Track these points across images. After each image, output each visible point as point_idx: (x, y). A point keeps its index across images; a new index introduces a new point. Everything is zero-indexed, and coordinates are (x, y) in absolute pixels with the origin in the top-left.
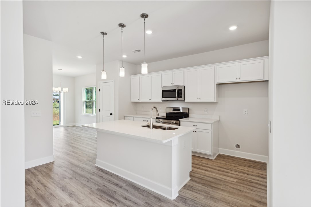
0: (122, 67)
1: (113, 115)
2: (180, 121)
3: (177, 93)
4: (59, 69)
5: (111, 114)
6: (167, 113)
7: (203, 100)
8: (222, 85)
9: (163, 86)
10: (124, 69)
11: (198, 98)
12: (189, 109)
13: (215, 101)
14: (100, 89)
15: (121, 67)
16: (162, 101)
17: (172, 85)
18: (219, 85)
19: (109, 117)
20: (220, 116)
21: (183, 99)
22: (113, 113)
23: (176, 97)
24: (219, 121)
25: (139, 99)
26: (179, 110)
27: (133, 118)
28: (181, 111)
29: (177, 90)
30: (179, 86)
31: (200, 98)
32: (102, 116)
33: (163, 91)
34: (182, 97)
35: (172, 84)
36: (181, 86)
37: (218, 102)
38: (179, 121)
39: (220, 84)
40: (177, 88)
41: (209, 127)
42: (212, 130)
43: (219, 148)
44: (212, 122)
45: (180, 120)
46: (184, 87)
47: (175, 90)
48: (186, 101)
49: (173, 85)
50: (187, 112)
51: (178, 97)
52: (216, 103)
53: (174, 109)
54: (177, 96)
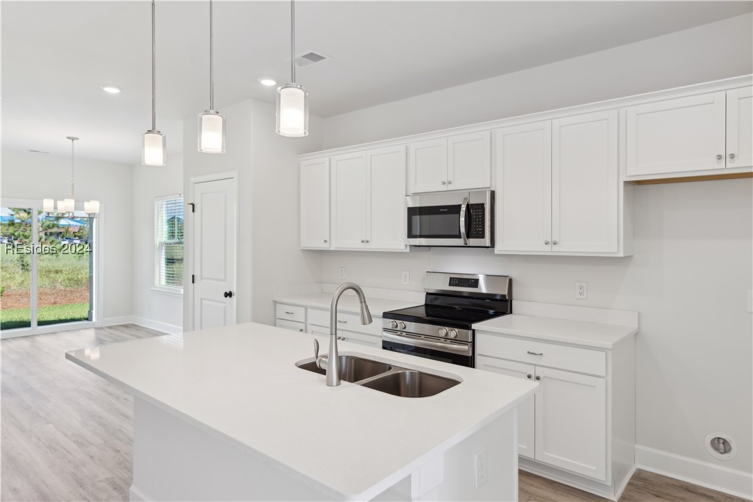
0: (212, 111)
1: (234, 298)
2: (474, 331)
3: (462, 219)
4: (69, 138)
5: (228, 295)
6: (428, 294)
7: (568, 247)
8: (651, 187)
9: (412, 190)
10: (218, 119)
11: (549, 240)
12: (511, 281)
13: (621, 254)
14: (193, 205)
15: (206, 112)
16: (408, 250)
17: (444, 188)
18: (636, 185)
19: (223, 305)
20: (639, 314)
21: (488, 244)
22: (234, 291)
23: (459, 236)
24: (637, 334)
25: (327, 239)
26: (475, 283)
27: (303, 309)
28: (483, 288)
29: (464, 208)
30: (471, 192)
31: (555, 238)
32: (202, 299)
33: (412, 212)
34: (483, 236)
35: (444, 183)
36: (480, 191)
37: (631, 257)
38: (470, 332)
39: (639, 183)
40: (466, 199)
41: (597, 363)
42: (610, 379)
43: (638, 447)
44: (609, 344)
45: (474, 326)
46: (493, 194)
47: (459, 207)
48: (499, 248)
49: (451, 187)
50: (506, 293)
51: (469, 236)
52: (627, 259)
53: (455, 281)
54: (463, 230)
